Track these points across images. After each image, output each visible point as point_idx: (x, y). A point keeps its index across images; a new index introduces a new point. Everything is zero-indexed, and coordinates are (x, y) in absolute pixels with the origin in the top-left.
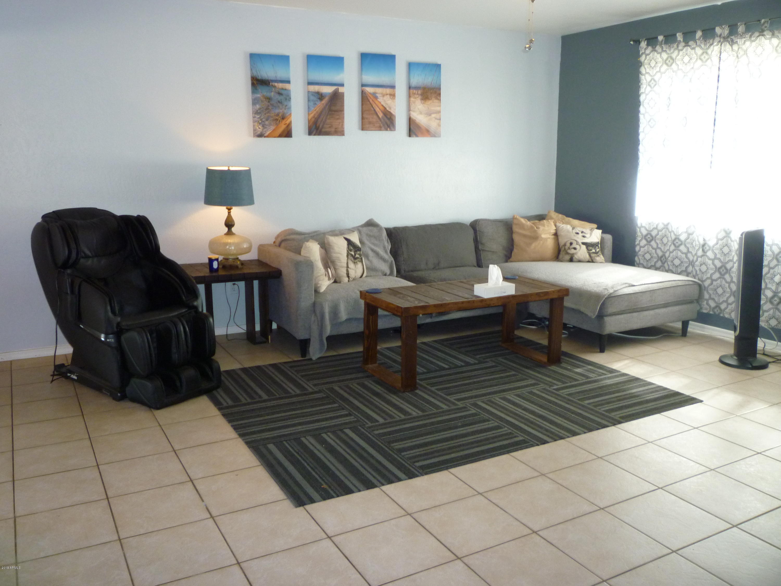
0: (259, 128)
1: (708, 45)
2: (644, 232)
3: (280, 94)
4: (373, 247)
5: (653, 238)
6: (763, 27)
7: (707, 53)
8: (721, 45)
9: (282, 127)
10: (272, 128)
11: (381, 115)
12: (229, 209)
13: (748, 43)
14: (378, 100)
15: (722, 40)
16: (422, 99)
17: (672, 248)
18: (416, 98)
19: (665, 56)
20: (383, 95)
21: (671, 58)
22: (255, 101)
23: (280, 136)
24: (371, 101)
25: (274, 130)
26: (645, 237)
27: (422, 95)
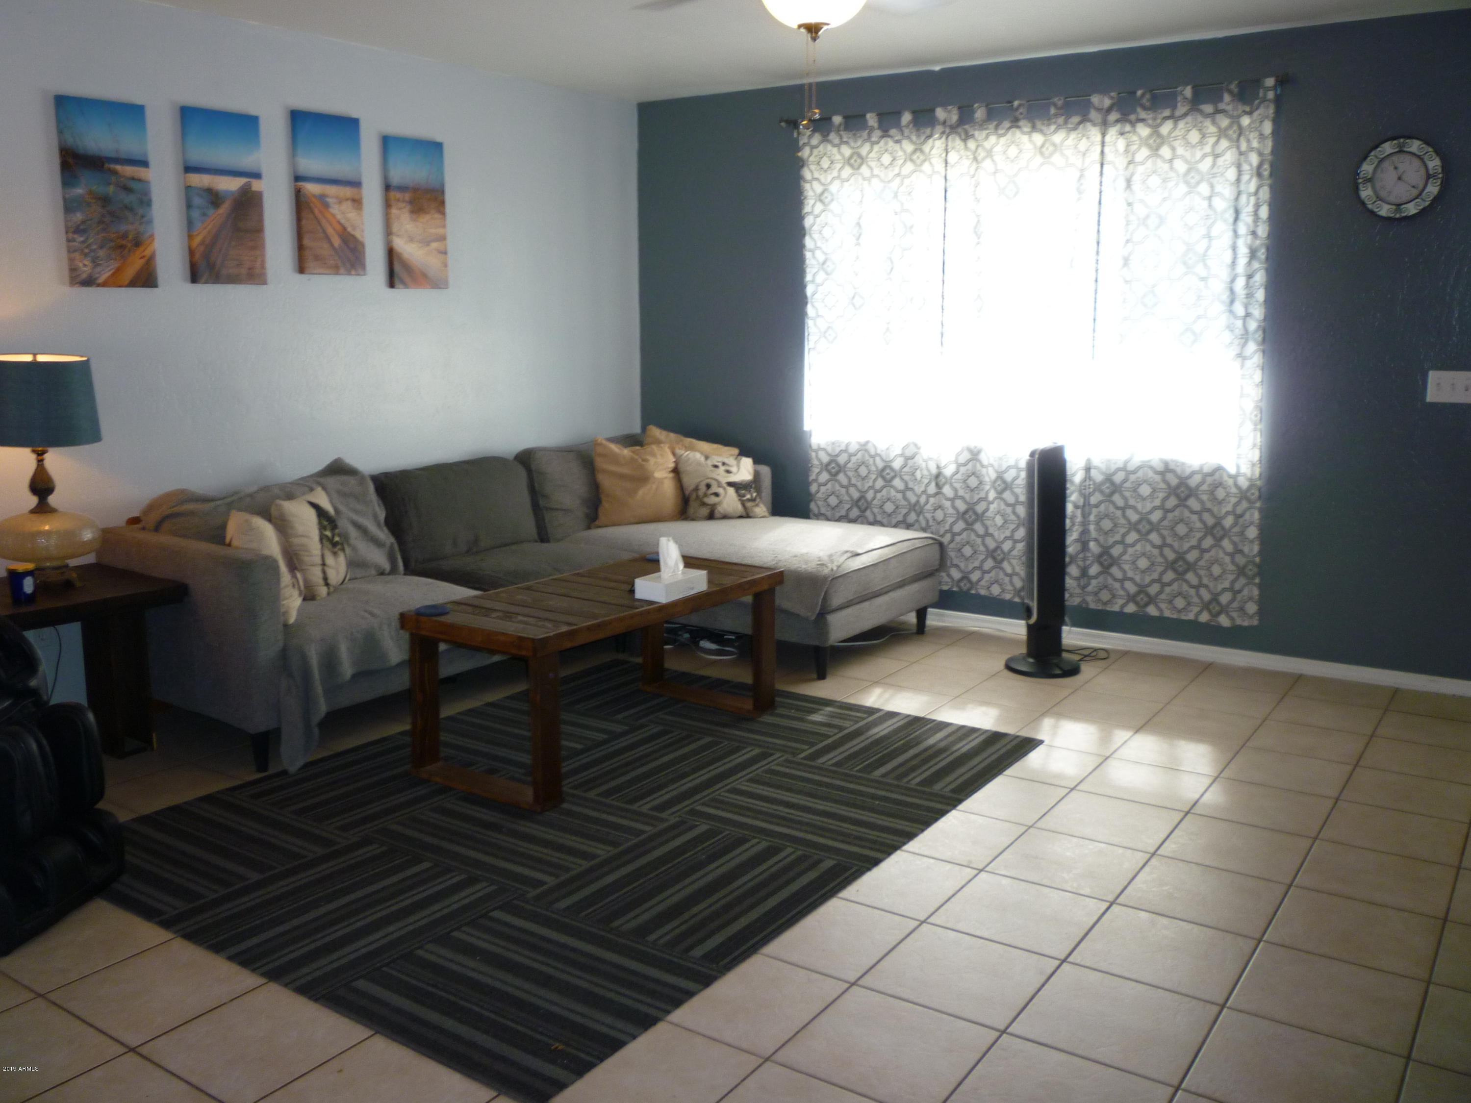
0: (85, 265)
1: (923, 138)
2: (825, 459)
3: (128, 189)
4: (355, 517)
5: (841, 469)
6: (1017, 114)
7: (921, 151)
8: (947, 138)
9: (135, 265)
10: (114, 265)
11: (337, 242)
12: (40, 454)
13: (993, 139)
14: (331, 210)
15: (948, 131)
16: (412, 212)
17: (880, 483)
18: (400, 209)
19: (847, 151)
20: (340, 201)
21: (860, 156)
22: (69, 205)
23: (133, 284)
24: (316, 211)
25: (118, 270)
26: (826, 467)
27: (411, 202)
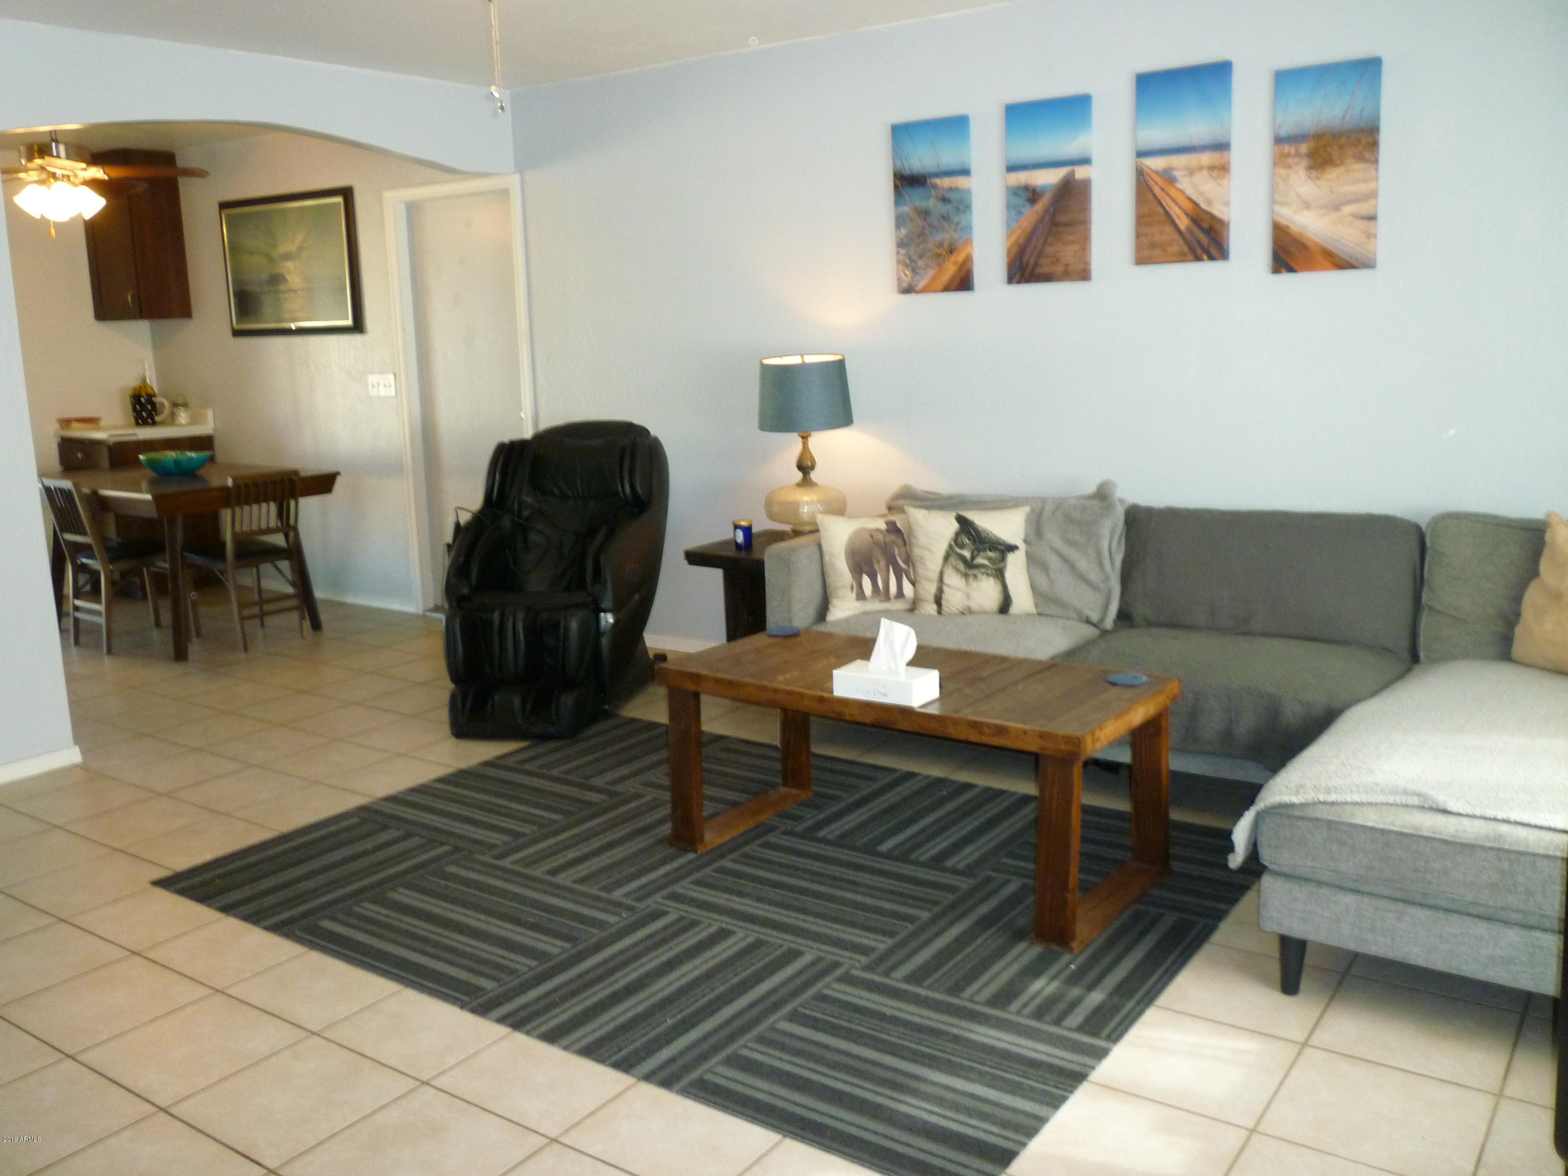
9: (950, 269)
12: (805, 438)
16: (1311, 168)
20: (1191, 172)
22: (900, 221)
23: (947, 289)
24: (1157, 190)
25: (934, 278)
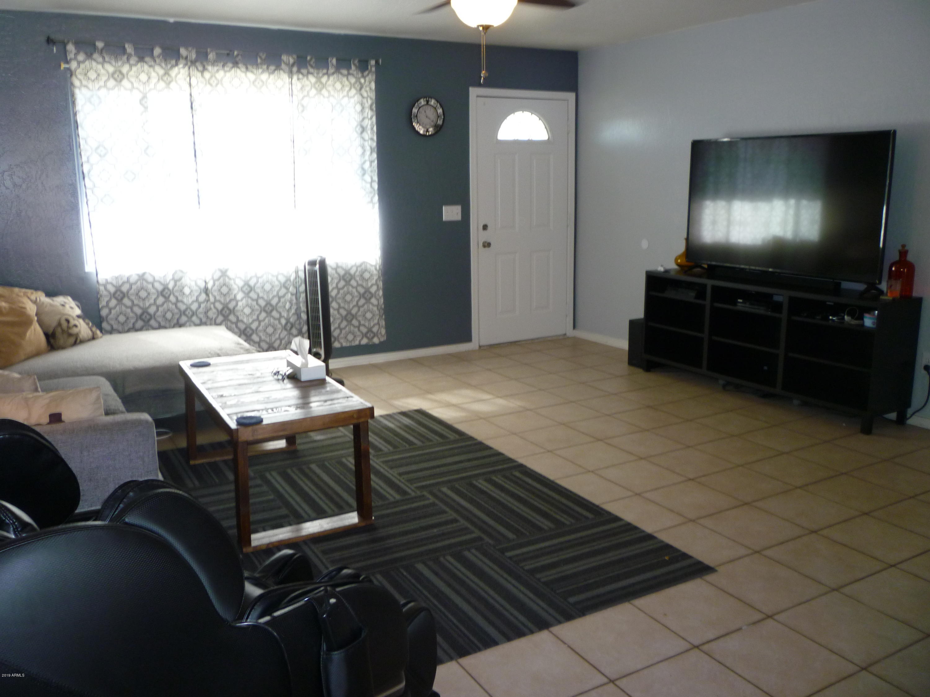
2: (112, 289)
5: (124, 295)
6: (237, 59)
8: (189, 68)
15: (189, 63)
19: (110, 69)
21: (120, 72)
26: (113, 296)
